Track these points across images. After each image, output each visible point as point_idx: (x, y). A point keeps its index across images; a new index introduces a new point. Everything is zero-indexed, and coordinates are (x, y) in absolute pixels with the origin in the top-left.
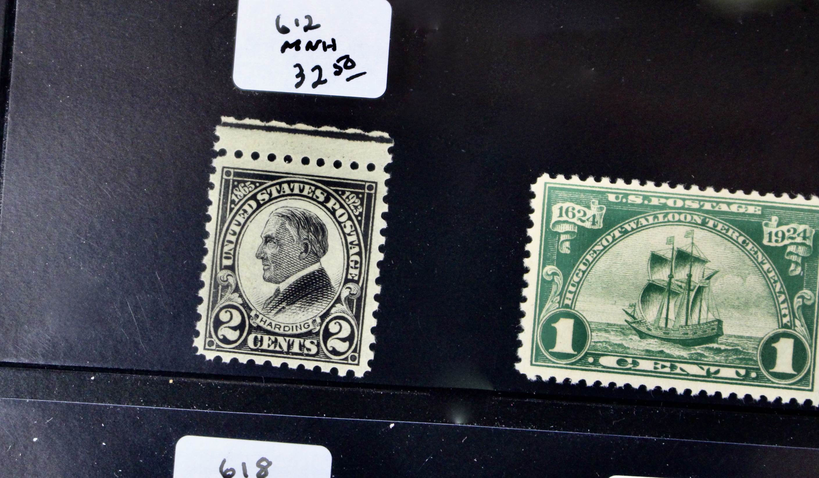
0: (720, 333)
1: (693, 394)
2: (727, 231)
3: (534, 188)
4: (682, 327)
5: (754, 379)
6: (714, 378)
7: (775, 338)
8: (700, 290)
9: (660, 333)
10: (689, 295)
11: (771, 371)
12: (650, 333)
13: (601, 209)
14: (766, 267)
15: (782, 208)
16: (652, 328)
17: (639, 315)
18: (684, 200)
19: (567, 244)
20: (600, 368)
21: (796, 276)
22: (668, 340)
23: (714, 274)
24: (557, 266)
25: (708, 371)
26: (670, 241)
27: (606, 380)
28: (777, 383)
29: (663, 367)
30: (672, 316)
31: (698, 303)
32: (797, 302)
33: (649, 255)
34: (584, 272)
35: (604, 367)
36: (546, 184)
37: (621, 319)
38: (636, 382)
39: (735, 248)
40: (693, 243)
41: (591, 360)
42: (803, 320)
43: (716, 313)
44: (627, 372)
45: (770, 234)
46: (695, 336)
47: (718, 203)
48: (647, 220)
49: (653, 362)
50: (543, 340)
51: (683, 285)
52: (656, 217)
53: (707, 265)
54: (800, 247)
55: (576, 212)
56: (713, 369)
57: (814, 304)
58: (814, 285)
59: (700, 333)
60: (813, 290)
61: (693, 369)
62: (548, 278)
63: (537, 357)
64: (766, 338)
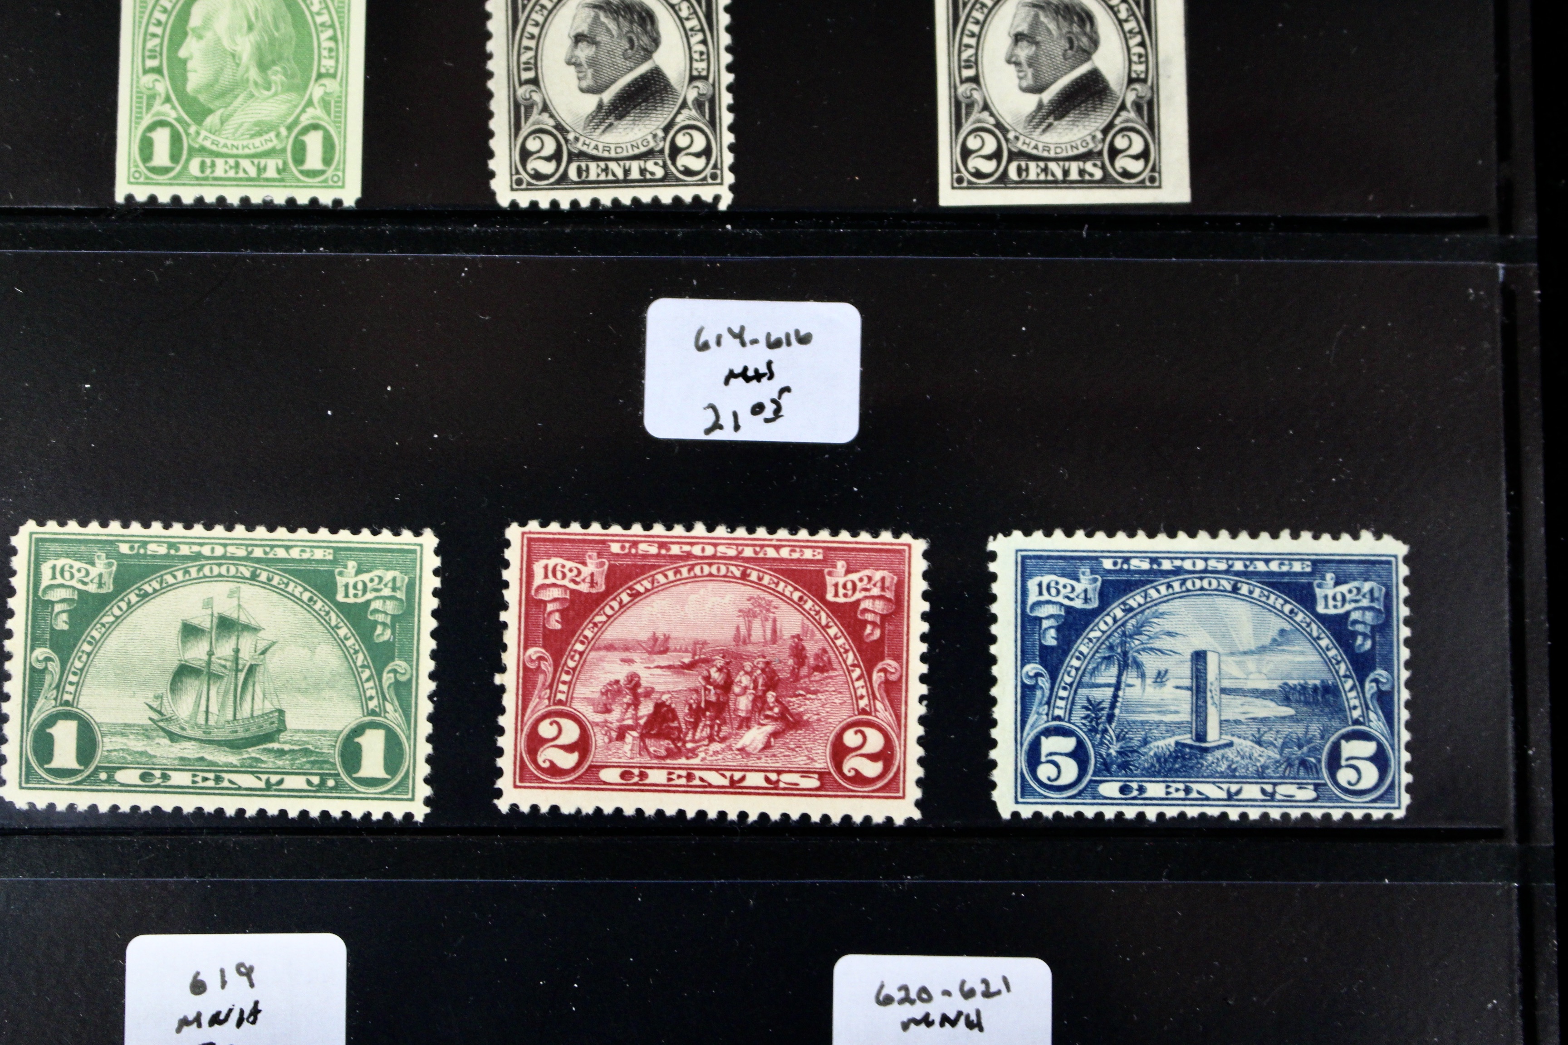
0: (282, 727)
1: (247, 815)
2: (287, 585)
3: (15, 541)
4: (228, 722)
5: (332, 789)
6: (276, 790)
7: (359, 730)
8: (252, 670)
9: (198, 733)
10: (236, 675)
11: (355, 776)
12: (184, 733)
13: (110, 565)
14: (343, 632)
15: (362, 550)
16: (186, 726)
17: (167, 711)
18: (225, 546)
19: (64, 617)
20: (116, 787)
21: (385, 642)
22: (210, 742)
23: (270, 647)
24: (51, 648)
25: (268, 781)
26: (208, 603)
27: (125, 803)
28: (364, 793)
29: (205, 779)
30: (214, 708)
31: (250, 688)
32: (388, 678)
33: (179, 625)
34: (89, 654)
35: (122, 785)
36: (31, 534)
37: (143, 717)
38: (167, 803)
39: (298, 608)
40: (239, 605)
41: (103, 776)
42: (396, 703)
43: (275, 701)
44: (155, 789)
45: (346, 586)
46: (247, 735)
47: (272, 547)
48: (175, 577)
49: (190, 774)
50: (36, 752)
51: (228, 664)
52: (186, 572)
53: (261, 634)
54: (388, 602)
55: (74, 571)
56: (274, 779)
57: (410, 680)
58: (409, 654)
59: (254, 729)
60: (409, 661)
61: (246, 781)
62: (39, 666)
63: (28, 776)
64: (346, 731)
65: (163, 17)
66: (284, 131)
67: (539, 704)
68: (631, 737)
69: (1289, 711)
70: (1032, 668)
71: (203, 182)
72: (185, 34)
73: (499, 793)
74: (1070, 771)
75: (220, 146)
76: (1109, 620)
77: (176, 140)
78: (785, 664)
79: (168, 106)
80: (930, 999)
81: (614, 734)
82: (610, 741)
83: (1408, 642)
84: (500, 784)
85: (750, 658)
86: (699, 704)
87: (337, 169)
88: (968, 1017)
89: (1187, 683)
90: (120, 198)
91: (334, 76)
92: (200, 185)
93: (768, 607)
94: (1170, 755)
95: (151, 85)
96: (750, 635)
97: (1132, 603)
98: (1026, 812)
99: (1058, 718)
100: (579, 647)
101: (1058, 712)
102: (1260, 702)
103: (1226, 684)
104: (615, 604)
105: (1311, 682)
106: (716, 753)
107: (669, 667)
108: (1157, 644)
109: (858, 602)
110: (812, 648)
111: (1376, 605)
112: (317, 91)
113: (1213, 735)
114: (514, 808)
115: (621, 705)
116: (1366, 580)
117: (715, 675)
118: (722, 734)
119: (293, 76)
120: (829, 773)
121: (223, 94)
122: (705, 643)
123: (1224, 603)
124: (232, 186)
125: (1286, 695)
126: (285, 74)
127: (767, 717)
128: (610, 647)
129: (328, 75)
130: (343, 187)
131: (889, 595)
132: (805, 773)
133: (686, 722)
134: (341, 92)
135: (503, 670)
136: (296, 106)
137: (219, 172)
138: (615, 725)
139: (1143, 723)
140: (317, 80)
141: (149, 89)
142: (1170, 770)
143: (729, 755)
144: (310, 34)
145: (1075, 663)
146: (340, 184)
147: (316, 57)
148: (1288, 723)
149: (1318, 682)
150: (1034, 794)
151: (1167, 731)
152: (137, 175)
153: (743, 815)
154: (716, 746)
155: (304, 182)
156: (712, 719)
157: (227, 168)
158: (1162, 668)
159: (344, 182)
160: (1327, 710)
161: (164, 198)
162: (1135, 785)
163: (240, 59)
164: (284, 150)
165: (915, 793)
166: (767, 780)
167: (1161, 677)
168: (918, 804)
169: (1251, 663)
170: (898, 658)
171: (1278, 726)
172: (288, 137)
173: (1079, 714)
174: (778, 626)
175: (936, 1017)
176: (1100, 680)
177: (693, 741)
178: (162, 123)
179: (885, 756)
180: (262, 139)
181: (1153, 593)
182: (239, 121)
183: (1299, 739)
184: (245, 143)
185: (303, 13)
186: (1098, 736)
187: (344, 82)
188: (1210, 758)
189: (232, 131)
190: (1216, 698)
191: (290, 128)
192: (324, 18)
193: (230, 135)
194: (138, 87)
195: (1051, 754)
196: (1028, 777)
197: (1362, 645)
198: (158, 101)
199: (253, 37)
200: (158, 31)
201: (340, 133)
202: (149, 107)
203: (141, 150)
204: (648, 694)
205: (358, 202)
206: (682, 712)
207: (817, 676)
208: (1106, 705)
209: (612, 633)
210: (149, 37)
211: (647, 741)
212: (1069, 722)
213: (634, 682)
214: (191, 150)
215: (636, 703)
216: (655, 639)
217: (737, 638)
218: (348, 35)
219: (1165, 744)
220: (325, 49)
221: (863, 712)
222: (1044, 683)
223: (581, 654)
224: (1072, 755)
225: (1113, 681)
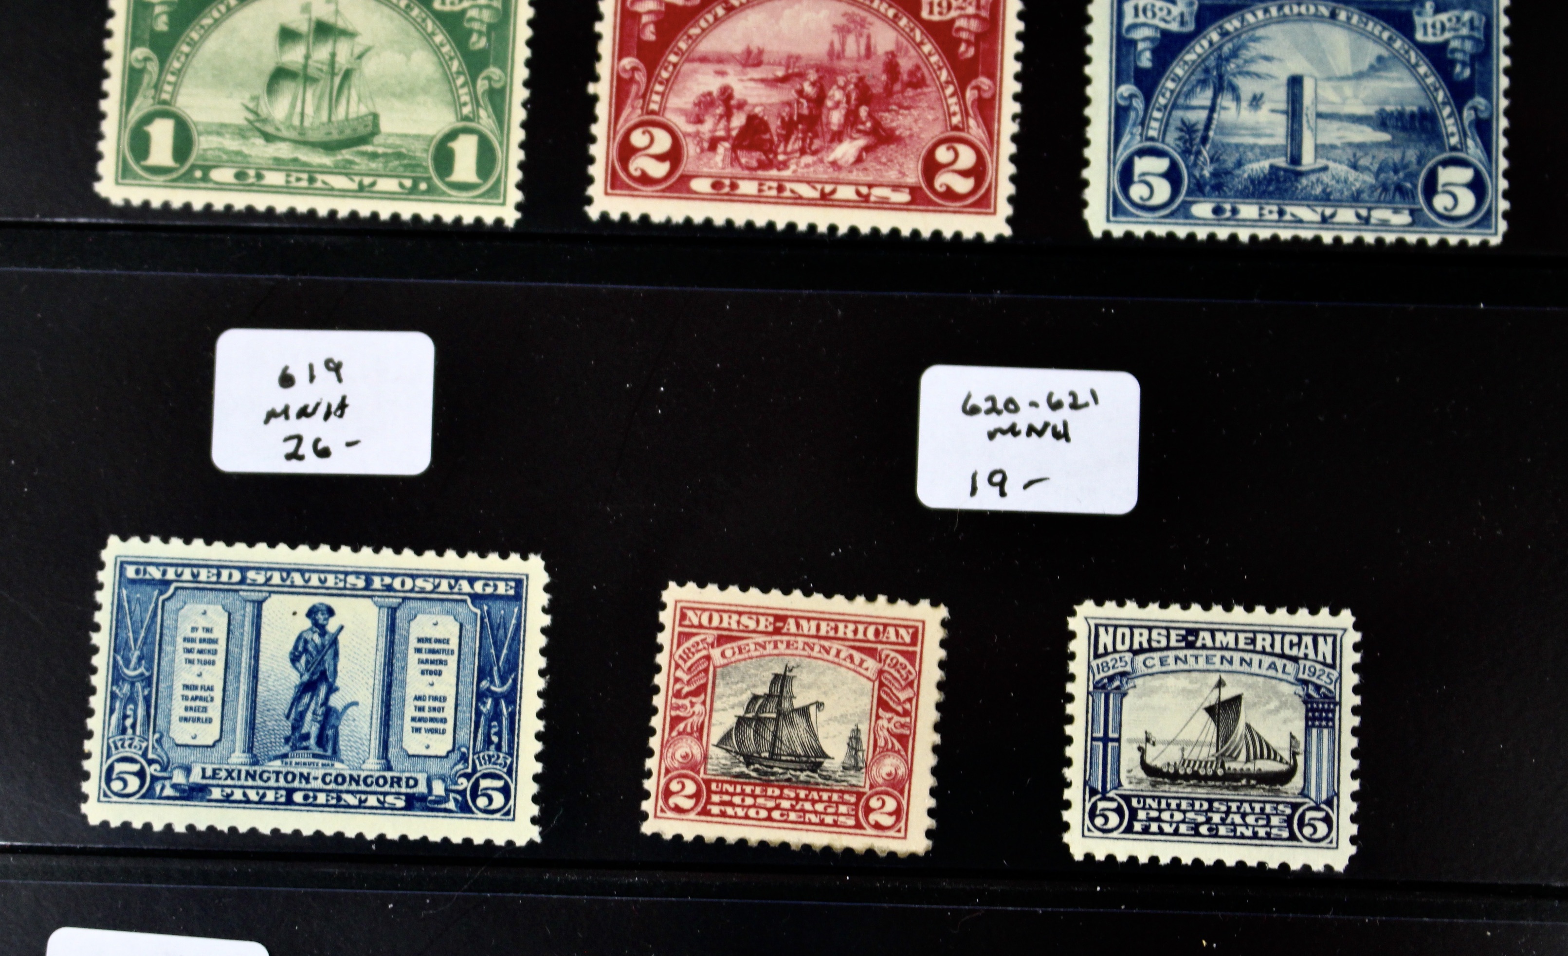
0: (375, 131)
1: (340, 217)
4: (323, 124)
5: (424, 193)
6: (368, 192)
7: (452, 135)
8: (347, 75)
9: (293, 135)
10: (332, 81)
11: (448, 179)
12: (279, 134)
14: (439, 38)
16: (282, 127)
17: (264, 111)
19: (164, 18)
20: (211, 185)
21: (480, 49)
22: (305, 143)
23: (366, 52)
24: (151, 48)
25: (361, 183)
26: (306, 9)
27: (219, 201)
28: (456, 197)
29: (298, 180)
30: (309, 110)
31: (346, 92)
32: (482, 85)
33: (276, 29)
34: (187, 55)
35: (217, 183)
38: (261, 203)
40: (337, 11)
41: (198, 174)
42: (490, 109)
43: (370, 104)
44: (249, 188)
46: (342, 137)
49: (284, 174)
50: (132, 149)
51: (325, 68)
53: (358, 39)
54: (484, 11)
56: (367, 181)
57: (504, 87)
58: (503, 61)
59: (348, 132)
60: (503, 68)
61: (339, 182)
62: (138, 66)
63: (125, 173)
64: (439, 136)
67: (632, 114)
68: (723, 148)
69: (1385, 137)
70: (1126, 89)
73: (589, 201)
74: (1163, 191)
76: (1205, 43)
78: (878, 79)
80: (1017, 409)
81: (706, 145)
82: (702, 150)
83: (1507, 72)
84: (591, 191)
85: (844, 72)
86: (791, 116)
88: (1054, 428)
89: (1283, 106)
93: (863, 23)
94: (1265, 176)
96: (843, 50)
97: (1229, 27)
98: (1118, 231)
99: (1152, 139)
100: (673, 58)
101: (1152, 133)
102: (1356, 127)
103: (1323, 108)
104: (710, 18)
105: (1409, 109)
106: (807, 166)
107: (763, 81)
108: (1253, 68)
109: (952, 21)
110: (905, 64)
111: (1476, 34)
113: (1308, 159)
114: (604, 216)
115: (714, 116)
116: (1466, 8)
117: (808, 89)
118: (814, 147)
120: (920, 188)
122: (798, 58)
123: (1322, 30)
125: (1382, 121)
127: (859, 131)
128: (704, 60)
131: (984, 14)
132: (896, 187)
133: (779, 135)
135: (596, 79)
138: (707, 136)
139: (1237, 146)
142: (1264, 192)
143: (820, 168)
145: (1170, 85)
148: (1384, 149)
149: (1415, 109)
150: (1126, 213)
151: (1262, 154)
153: (833, 229)
154: (808, 159)
156: (805, 132)
158: (1258, 91)
160: (1424, 136)
162: (1228, 207)
165: (1005, 210)
166: (858, 193)
167: (1256, 101)
168: (1010, 221)
169: (1348, 89)
170: (992, 76)
171: (1375, 151)
173: (1172, 136)
174: (873, 41)
175: (1022, 427)
176: (1195, 102)
177: (785, 153)
179: (978, 172)
181: (1250, 18)
183: (1395, 164)
186: (1192, 158)
188: (1304, 181)
190: (1312, 122)
195: (1144, 174)
196: (1121, 197)
197: (1462, 72)
204: (741, 106)
206: (775, 125)
207: (910, 92)
208: (1201, 127)
209: (706, 46)
211: (739, 153)
212: (1163, 142)
213: (726, 94)
215: (728, 115)
216: (749, 52)
217: (831, 54)
219: (1259, 166)
221: (955, 128)
222: (1138, 104)
223: (675, 65)
224: (1167, 175)
225: (1208, 103)
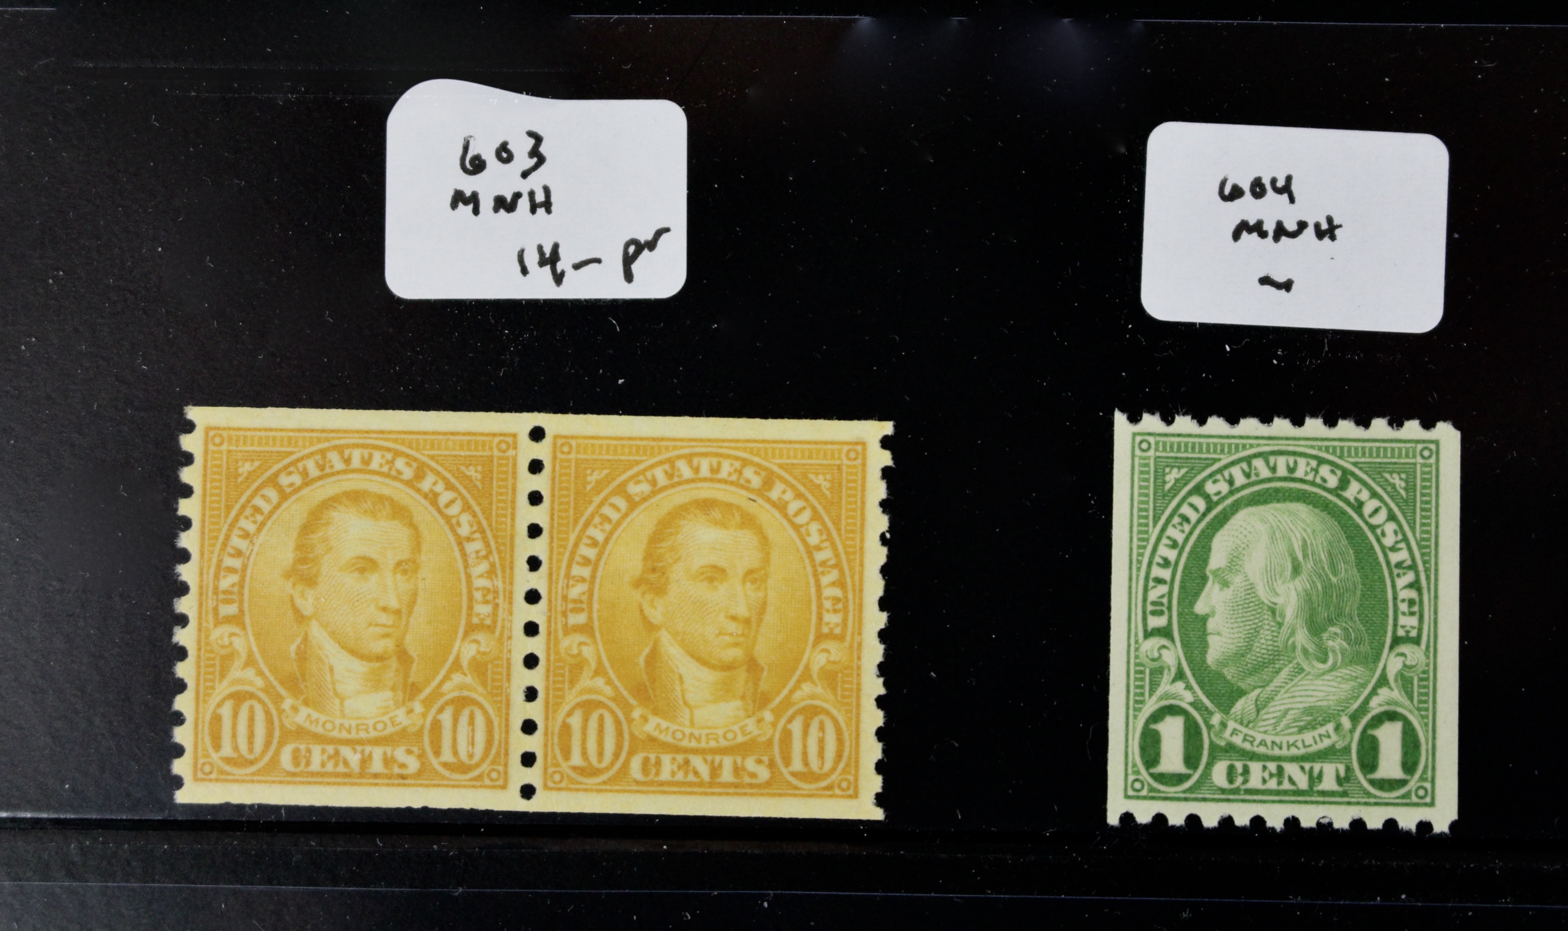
65: (1172, 555)
66: (1346, 723)
71: (1231, 797)
72: (1204, 579)
75: (1256, 743)
77: (1192, 734)
79: (1180, 685)
87: (1422, 779)
90: (1113, 819)
91: (1417, 641)
92: (1228, 800)
95: (1156, 655)
112: (1393, 664)
119: (1358, 641)
121: (1256, 669)
124: (1273, 802)
126: (1347, 638)
129: (1407, 640)
130: (1432, 804)
134: (1428, 665)
136: (1364, 686)
137: (1255, 782)
140: (1392, 648)
141: (1153, 660)
144: (1382, 580)
146: (1428, 800)
147: (1391, 613)
152: (1138, 785)
155: (1375, 797)
157: (1266, 775)
159: (1433, 798)
161: (1176, 816)
163: (1283, 616)
164: (1347, 750)
172: (1352, 731)
178: (1172, 710)
180: (1316, 733)
182: (1283, 707)
184: (1292, 739)
185: (1372, 548)
187: (1432, 650)
189: (1274, 721)
191: (1354, 718)
192: (1402, 555)
193: (1270, 728)
194: (1137, 657)
198: (1167, 677)
199: (1301, 583)
200: (1166, 574)
201: (1426, 725)
202: (1154, 686)
203: (1143, 749)
205: (1453, 826)
210: (1151, 584)
214: (1213, 747)
218: (1436, 579)
220: (1403, 601)
